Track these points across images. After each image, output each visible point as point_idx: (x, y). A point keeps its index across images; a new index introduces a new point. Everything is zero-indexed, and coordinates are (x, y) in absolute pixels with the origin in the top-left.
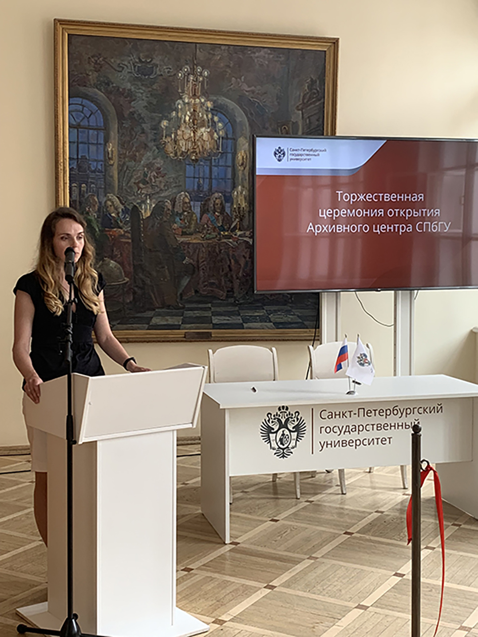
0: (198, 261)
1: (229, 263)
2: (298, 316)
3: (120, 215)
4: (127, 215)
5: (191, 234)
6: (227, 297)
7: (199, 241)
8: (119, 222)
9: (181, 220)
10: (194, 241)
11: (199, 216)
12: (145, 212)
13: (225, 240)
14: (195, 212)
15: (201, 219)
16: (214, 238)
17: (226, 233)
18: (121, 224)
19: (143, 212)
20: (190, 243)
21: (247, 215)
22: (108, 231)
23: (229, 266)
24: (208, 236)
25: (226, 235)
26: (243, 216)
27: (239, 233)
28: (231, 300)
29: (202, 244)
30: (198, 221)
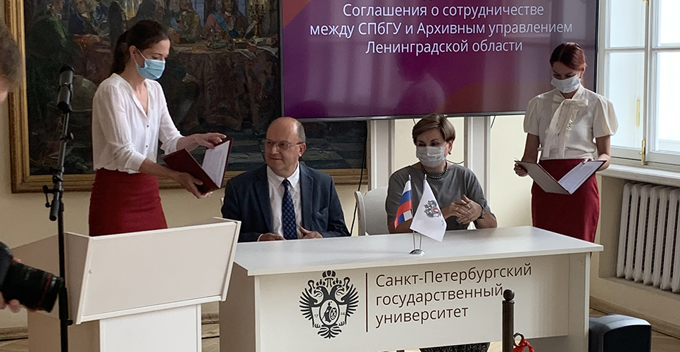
0: (202, 79)
1: (244, 81)
2: (338, 152)
3: (94, 15)
4: (103, 16)
5: (192, 42)
6: (244, 126)
7: (204, 52)
8: (94, 26)
9: (178, 22)
10: (197, 52)
11: (202, 16)
12: (129, 11)
13: (239, 50)
14: (197, 11)
15: (205, 21)
16: (223, 47)
17: (240, 41)
18: (96, 28)
19: (126, 11)
20: (191, 54)
21: (267, 16)
22: (79, 37)
23: (245, 86)
24: (215, 44)
25: (240, 43)
26: (262, 16)
27: (257, 40)
28: (249, 131)
29: (208, 55)
30: (202, 24)
